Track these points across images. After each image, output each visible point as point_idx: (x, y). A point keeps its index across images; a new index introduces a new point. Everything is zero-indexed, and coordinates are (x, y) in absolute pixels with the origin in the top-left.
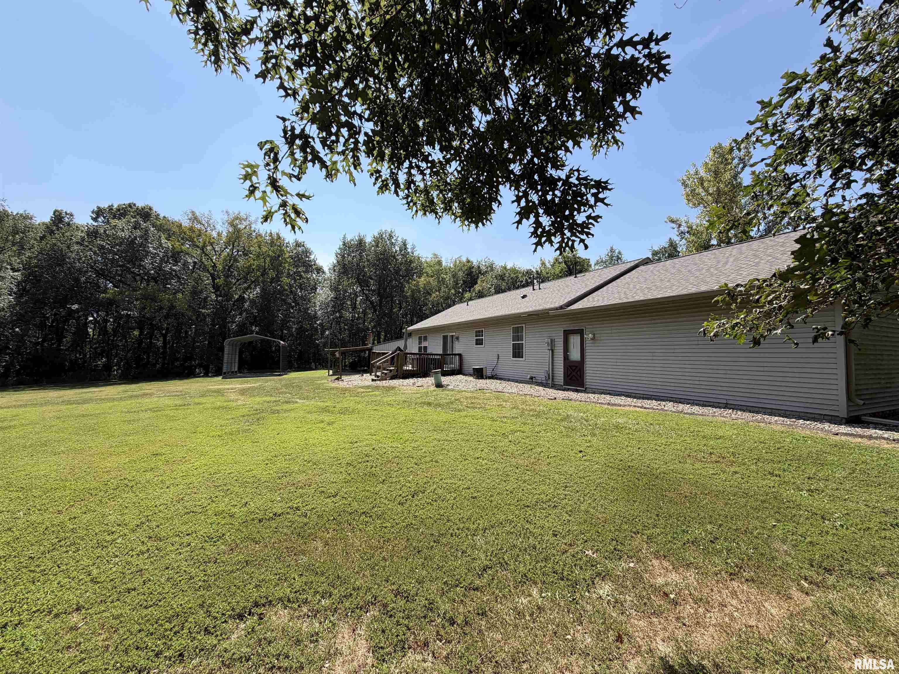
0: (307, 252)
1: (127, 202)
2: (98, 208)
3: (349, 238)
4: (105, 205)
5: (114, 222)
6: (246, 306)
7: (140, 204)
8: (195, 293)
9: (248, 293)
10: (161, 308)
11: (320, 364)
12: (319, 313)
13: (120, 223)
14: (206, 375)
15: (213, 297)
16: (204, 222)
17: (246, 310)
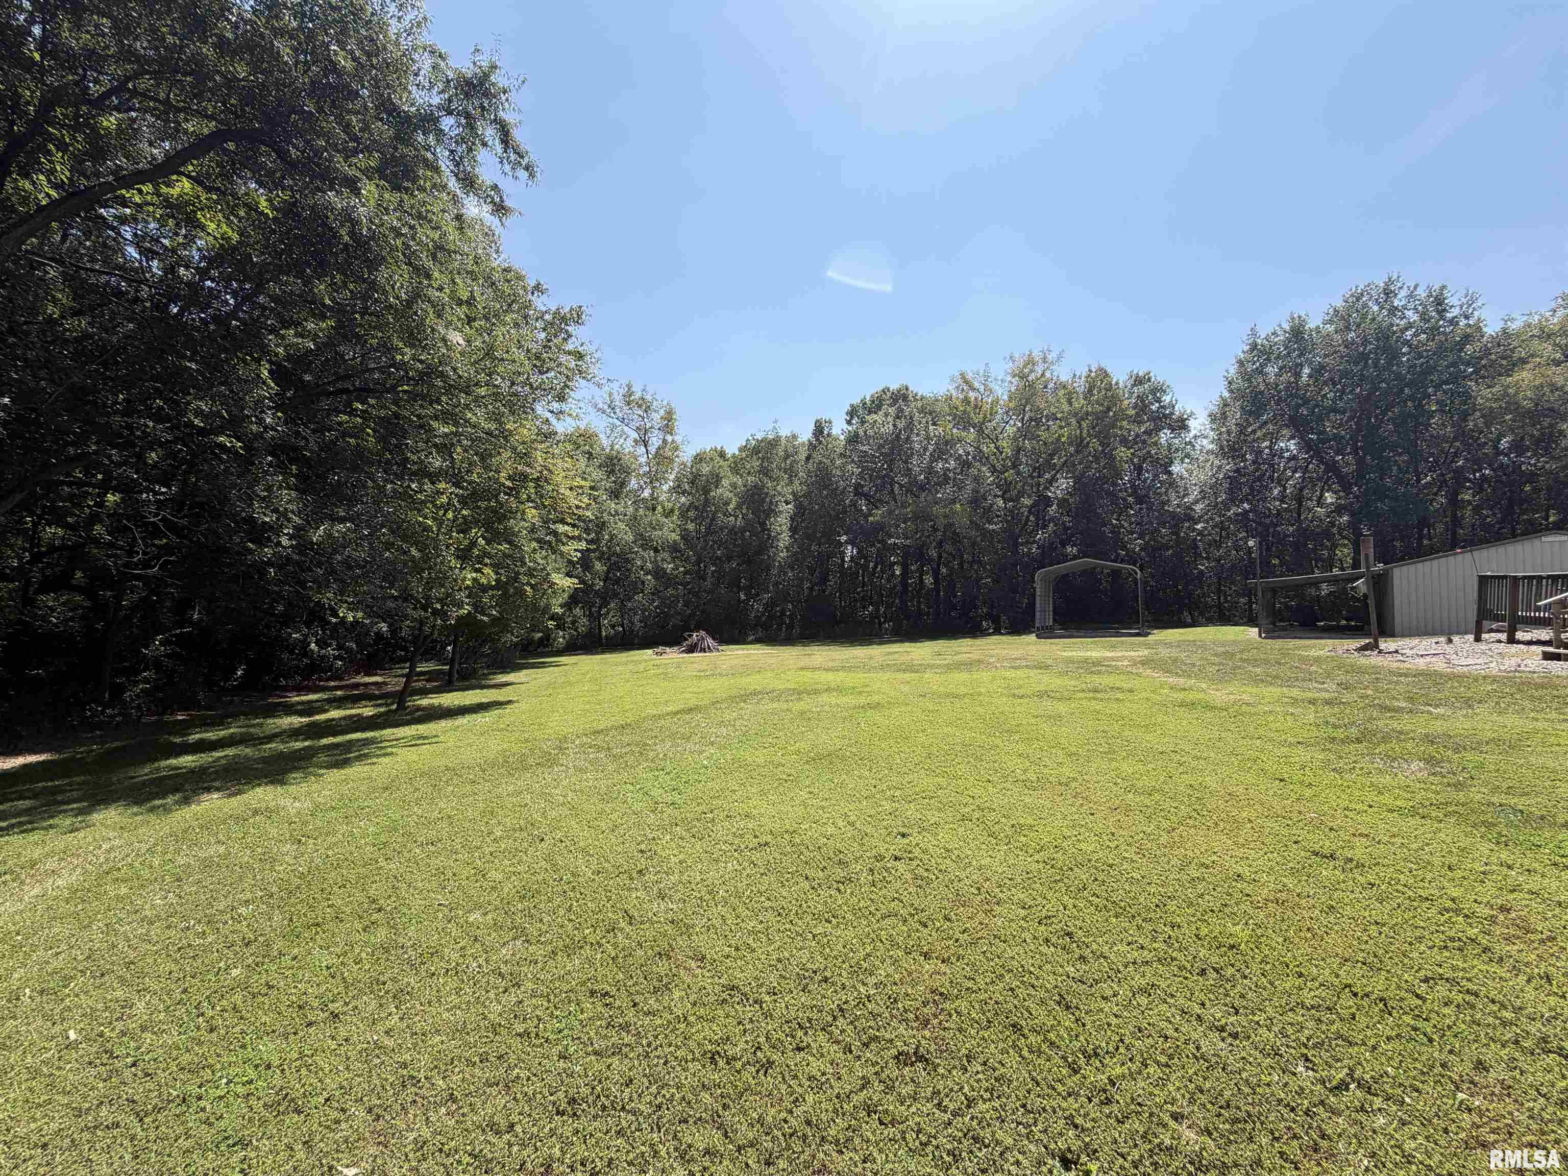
0: (1158, 390)
1: (880, 389)
2: (852, 406)
3: (1264, 332)
4: (856, 401)
5: (870, 418)
6: (1051, 513)
7: (894, 387)
8: (976, 501)
9: (1053, 489)
10: (935, 530)
11: (1201, 614)
12: (1198, 507)
13: (878, 417)
14: (997, 632)
15: (1000, 502)
16: (976, 385)
17: (1052, 519)
